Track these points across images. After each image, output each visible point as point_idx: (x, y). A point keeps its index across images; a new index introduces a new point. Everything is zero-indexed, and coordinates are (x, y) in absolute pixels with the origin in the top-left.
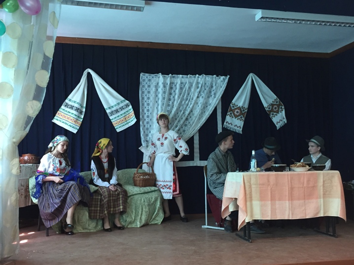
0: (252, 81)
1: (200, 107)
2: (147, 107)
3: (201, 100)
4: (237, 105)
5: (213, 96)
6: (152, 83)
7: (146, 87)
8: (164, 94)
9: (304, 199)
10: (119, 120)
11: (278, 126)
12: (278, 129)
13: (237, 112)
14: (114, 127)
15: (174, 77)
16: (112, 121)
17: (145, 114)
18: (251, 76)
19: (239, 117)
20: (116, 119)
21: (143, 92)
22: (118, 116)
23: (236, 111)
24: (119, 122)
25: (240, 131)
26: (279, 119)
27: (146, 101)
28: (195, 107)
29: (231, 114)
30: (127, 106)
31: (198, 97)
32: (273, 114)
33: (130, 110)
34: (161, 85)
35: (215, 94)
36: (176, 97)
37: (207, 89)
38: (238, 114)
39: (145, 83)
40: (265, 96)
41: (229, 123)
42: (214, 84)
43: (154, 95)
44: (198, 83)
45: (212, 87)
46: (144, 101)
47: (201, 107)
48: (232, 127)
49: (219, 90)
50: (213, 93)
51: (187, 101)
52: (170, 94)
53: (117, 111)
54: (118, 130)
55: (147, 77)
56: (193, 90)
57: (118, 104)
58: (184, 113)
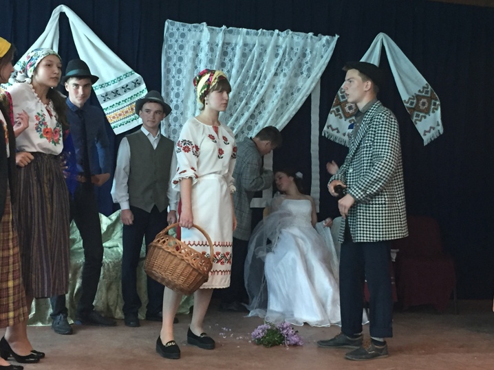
1: (279, 93)
2: (176, 88)
3: (282, 81)
5: (305, 73)
6: (188, 42)
7: (176, 48)
10: (119, 112)
11: (426, 139)
12: (425, 144)
13: (350, 108)
14: (109, 124)
15: (231, 32)
16: (106, 112)
17: (172, 101)
18: (381, 39)
20: (114, 109)
21: (169, 59)
22: (119, 103)
24: (120, 115)
26: (429, 125)
27: (174, 77)
29: (338, 110)
30: (137, 83)
31: (276, 74)
32: (418, 116)
33: (142, 92)
34: (204, 45)
35: (309, 70)
36: (234, 71)
37: (295, 59)
38: (351, 112)
39: (173, 40)
41: (334, 127)
42: (308, 51)
43: (190, 65)
44: (277, 46)
45: (304, 55)
46: (170, 76)
48: (338, 137)
51: (255, 81)
52: (223, 65)
54: (117, 131)
55: (178, 29)
58: (247, 104)
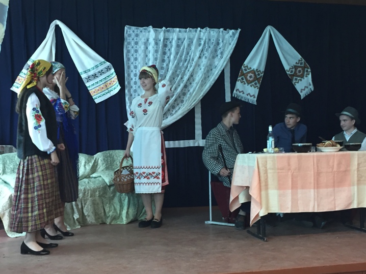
0: (270, 36)
1: (202, 70)
2: (134, 70)
3: (204, 61)
4: (250, 68)
5: (219, 56)
6: (140, 39)
7: (133, 43)
8: (155, 54)
9: (334, 186)
10: (97, 88)
11: (303, 95)
12: (302, 98)
13: (251, 77)
14: (92, 97)
15: (168, 31)
16: (89, 89)
17: (132, 79)
18: (269, 30)
19: (253, 83)
20: (94, 86)
21: (128, 51)
22: (97, 83)
23: (249, 75)
24: (98, 90)
25: (253, 100)
26: (304, 85)
27: (132, 63)
28: (196, 70)
29: (242, 79)
30: (108, 69)
31: (200, 57)
32: (296, 79)
33: (112, 74)
34: (151, 41)
35: (222, 53)
36: (172, 57)
37: (212, 47)
38: (251, 79)
39: (131, 39)
40: (286, 55)
41: (240, 90)
42: (221, 40)
43: (142, 55)
44: (199, 39)
45: (218, 44)
46: (130, 63)
47: (204, 70)
48: (244, 97)
49: (228, 48)
50: (219, 52)
51: (186, 63)
52: (164, 53)
53: (95, 76)
54: (97, 101)
55: (133, 32)
56: (193, 48)
57: (97, 66)
58: (182, 78)
